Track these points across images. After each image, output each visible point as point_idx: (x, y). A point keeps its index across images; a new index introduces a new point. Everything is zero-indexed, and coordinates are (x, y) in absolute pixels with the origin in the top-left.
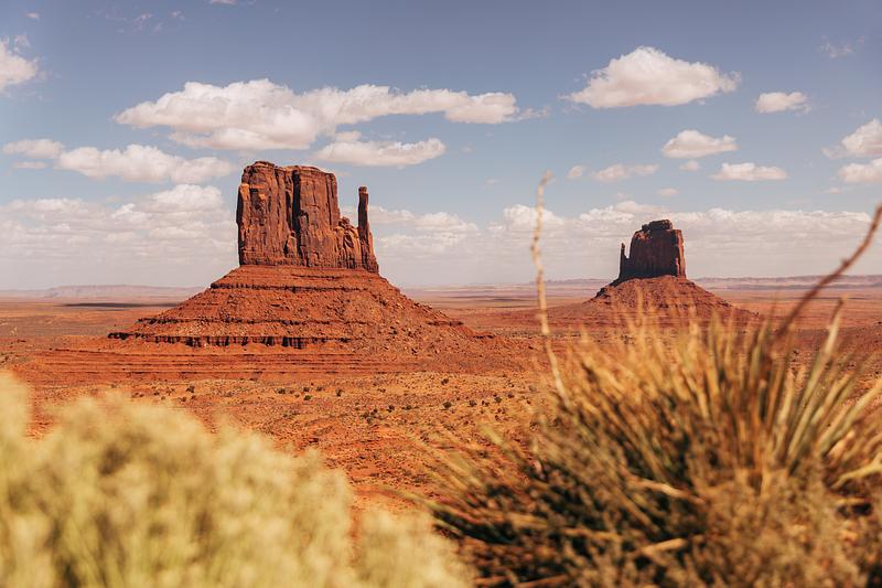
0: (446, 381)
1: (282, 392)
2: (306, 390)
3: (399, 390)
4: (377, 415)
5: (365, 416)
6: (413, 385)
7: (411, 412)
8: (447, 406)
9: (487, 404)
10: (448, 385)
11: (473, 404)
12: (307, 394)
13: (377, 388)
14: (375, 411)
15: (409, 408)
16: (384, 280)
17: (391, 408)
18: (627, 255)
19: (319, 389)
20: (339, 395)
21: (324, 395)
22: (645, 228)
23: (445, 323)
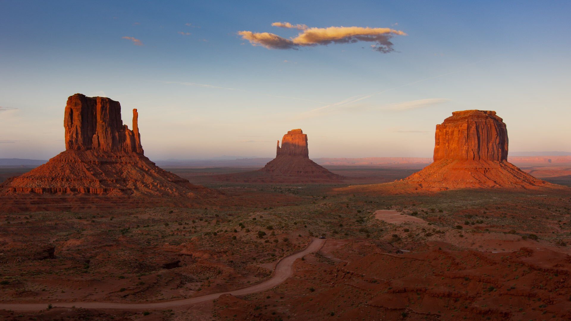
0: (172, 212)
1: (80, 218)
2: (94, 217)
3: (146, 216)
4: (128, 231)
5: (122, 231)
6: (154, 214)
7: (147, 229)
8: (167, 225)
9: (188, 224)
10: (173, 214)
11: (181, 224)
12: (94, 219)
13: (133, 216)
14: (129, 228)
15: (148, 226)
16: (147, 159)
17: (138, 226)
18: (280, 146)
19: (102, 217)
20: (111, 220)
21: (104, 220)
22: (289, 133)
23: (179, 181)
